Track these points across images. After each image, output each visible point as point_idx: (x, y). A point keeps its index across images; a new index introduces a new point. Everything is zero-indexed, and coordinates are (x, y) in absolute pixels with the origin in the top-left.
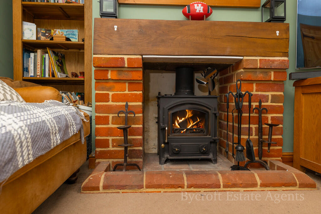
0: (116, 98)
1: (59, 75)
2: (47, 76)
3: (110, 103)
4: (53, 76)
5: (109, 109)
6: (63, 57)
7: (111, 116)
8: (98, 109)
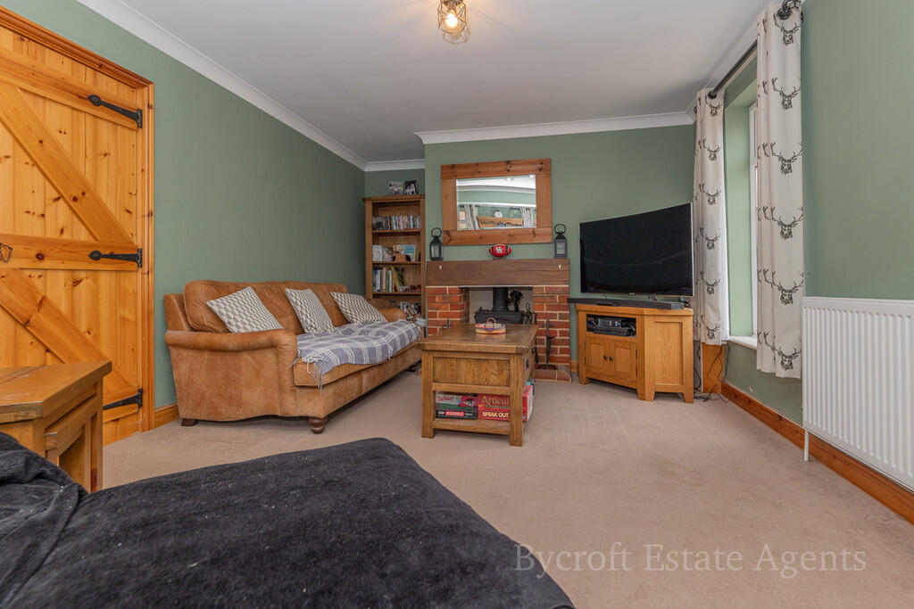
0: (442, 315)
1: (401, 289)
2: (390, 291)
3: (438, 319)
4: (396, 290)
5: (437, 323)
6: (403, 270)
7: (438, 328)
8: (429, 323)
